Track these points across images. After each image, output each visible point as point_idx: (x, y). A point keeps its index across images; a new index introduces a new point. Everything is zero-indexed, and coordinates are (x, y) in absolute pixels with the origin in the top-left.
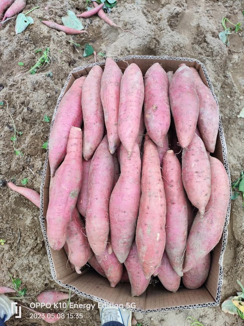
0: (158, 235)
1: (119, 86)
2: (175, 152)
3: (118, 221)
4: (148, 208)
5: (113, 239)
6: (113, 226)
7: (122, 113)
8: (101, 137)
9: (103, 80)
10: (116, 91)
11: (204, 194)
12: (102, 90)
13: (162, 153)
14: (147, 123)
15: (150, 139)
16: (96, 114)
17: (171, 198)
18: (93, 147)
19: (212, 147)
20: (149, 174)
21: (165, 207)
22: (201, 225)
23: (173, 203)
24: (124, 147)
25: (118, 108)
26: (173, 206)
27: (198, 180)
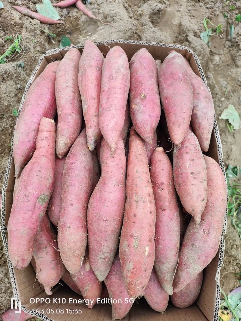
0: (147, 249)
1: (101, 71)
2: (165, 150)
3: (98, 231)
4: (135, 216)
5: (91, 254)
6: (91, 238)
7: (104, 101)
8: (78, 131)
9: (81, 64)
10: (97, 77)
11: (200, 199)
12: (79, 74)
13: (150, 151)
14: (134, 114)
15: (138, 135)
16: (72, 104)
17: (161, 203)
18: (69, 142)
19: (207, 144)
20: (136, 175)
21: (154, 214)
22: (197, 235)
23: (164, 210)
24: (106, 142)
25: (99, 96)
26: (164, 213)
27: (194, 182)
